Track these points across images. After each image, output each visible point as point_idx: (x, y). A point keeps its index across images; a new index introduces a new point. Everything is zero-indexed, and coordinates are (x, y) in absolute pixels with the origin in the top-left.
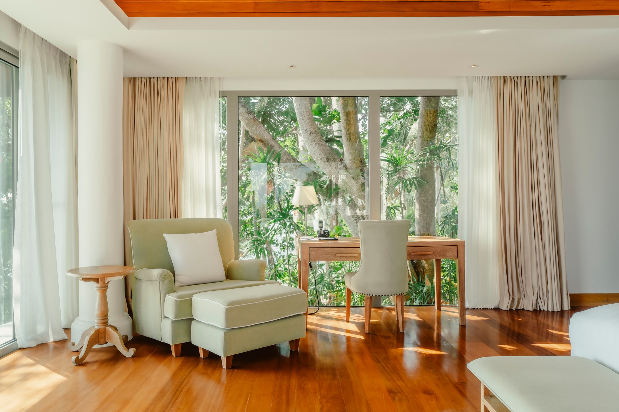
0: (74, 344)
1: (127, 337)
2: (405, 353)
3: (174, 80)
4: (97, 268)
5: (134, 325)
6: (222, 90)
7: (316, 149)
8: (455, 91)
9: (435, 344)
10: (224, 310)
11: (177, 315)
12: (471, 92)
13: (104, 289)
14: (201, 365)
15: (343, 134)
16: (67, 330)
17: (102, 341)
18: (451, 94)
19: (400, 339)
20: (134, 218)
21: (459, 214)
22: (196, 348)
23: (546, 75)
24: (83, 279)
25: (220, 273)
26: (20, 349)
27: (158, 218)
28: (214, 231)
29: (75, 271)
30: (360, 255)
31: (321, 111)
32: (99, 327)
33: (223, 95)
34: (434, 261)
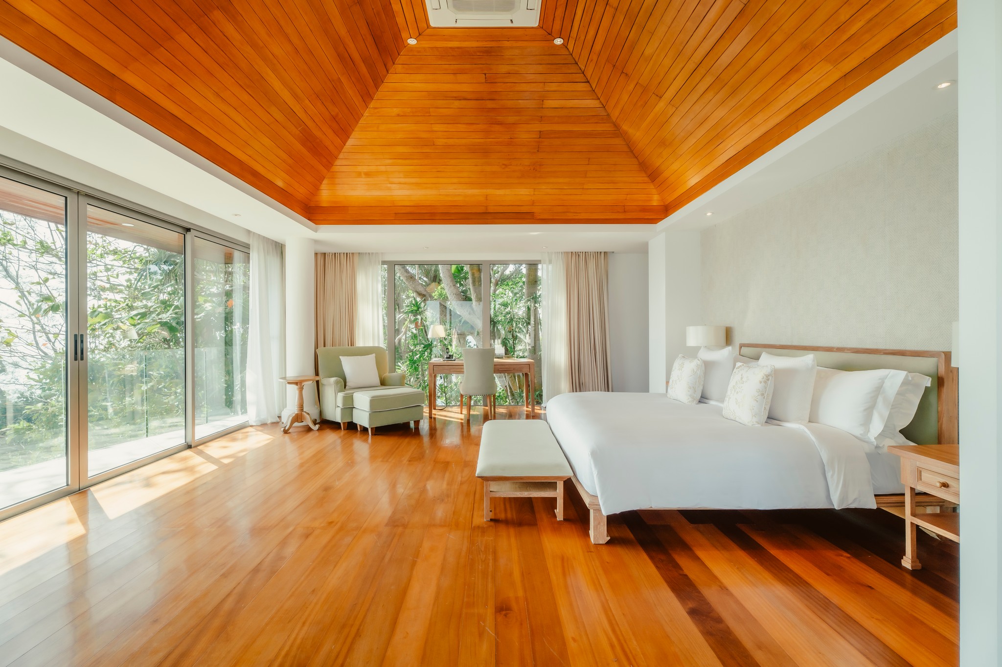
0: (283, 423)
1: (316, 420)
3: (351, 254)
5: (321, 413)
6: (384, 259)
8: (541, 260)
10: (370, 401)
11: (344, 405)
13: (301, 389)
15: (471, 287)
16: (279, 417)
17: (300, 420)
20: (325, 346)
22: (356, 425)
23: (599, 251)
24: (289, 383)
25: (378, 382)
26: (251, 426)
28: (374, 355)
29: (284, 378)
32: (298, 412)
33: (384, 263)
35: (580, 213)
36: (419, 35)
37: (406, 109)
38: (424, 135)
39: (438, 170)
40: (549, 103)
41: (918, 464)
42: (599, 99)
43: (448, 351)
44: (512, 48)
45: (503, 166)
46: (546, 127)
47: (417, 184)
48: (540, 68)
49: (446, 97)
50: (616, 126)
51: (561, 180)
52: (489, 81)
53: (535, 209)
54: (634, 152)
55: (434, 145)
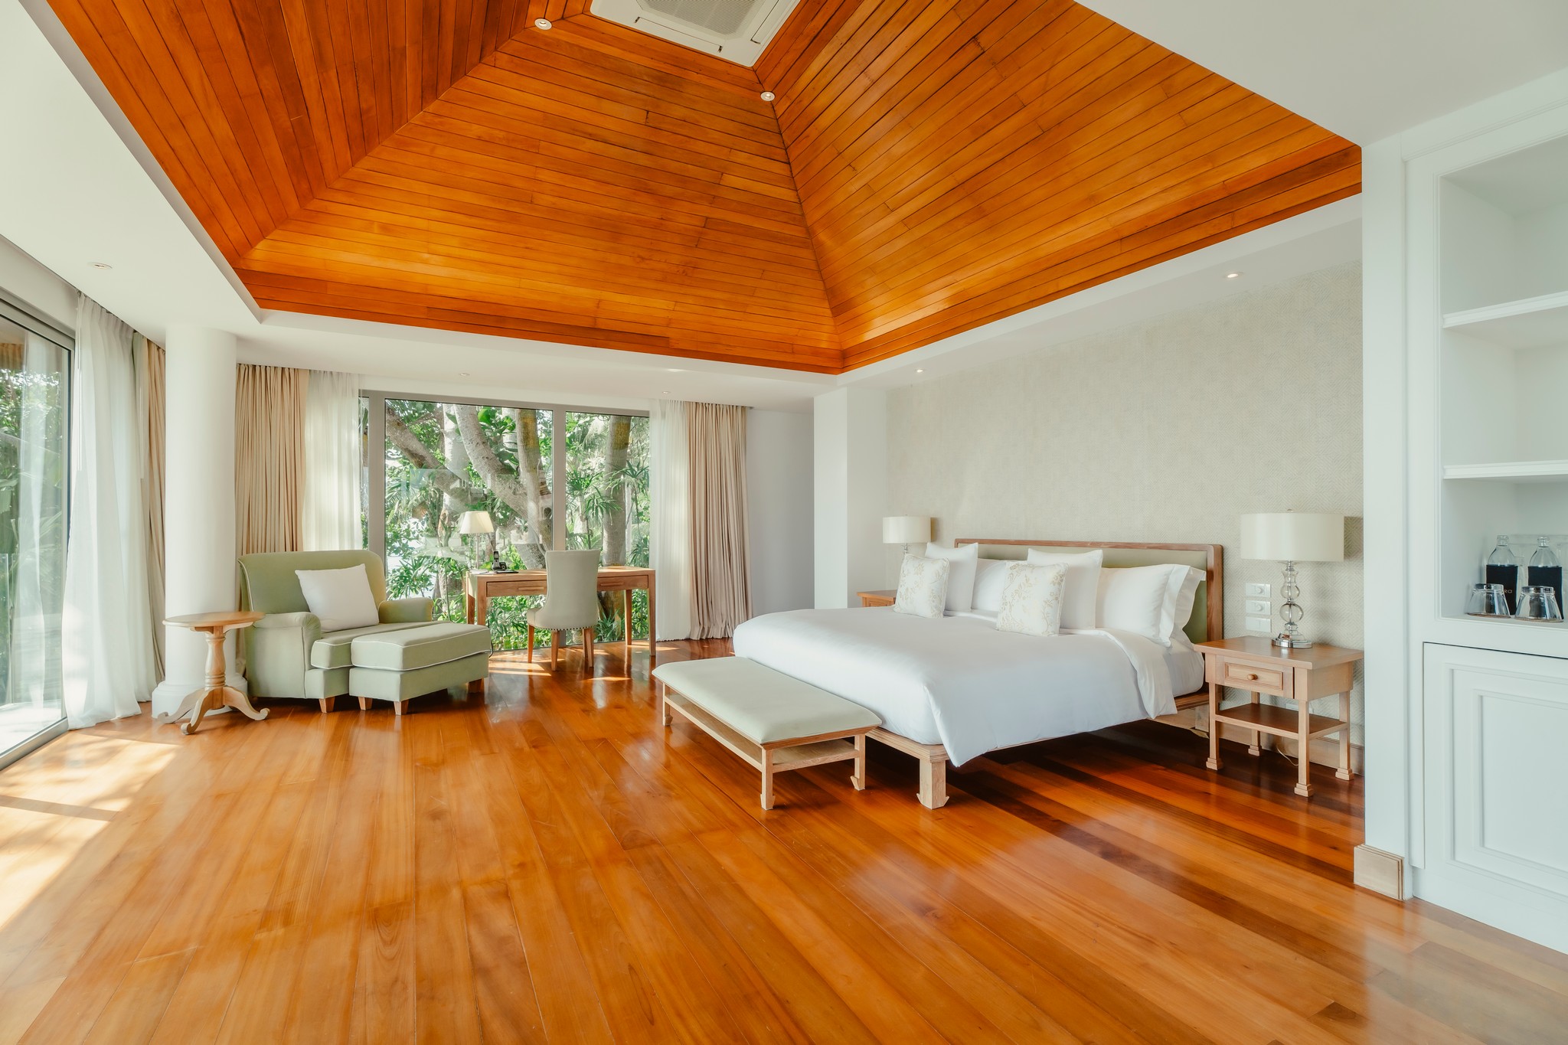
0: (167, 715)
2: (594, 683)
3: (292, 371)
4: (203, 615)
5: (251, 687)
6: (362, 388)
7: (483, 463)
8: (648, 412)
9: (625, 673)
10: (401, 651)
11: (331, 664)
12: (664, 415)
13: (220, 640)
14: (363, 718)
15: (520, 448)
16: (144, 702)
17: (218, 705)
18: (644, 416)
19: (589, 672)
21: (650, 545)
22: (356, 699)
23: (735, 405)
24: (196, 628)
25: (374, 616)
26: (71, 730)
27: (265, 552)
28: (362, 566)
30: (546, 588)
31: (489, 417)
32: (214, 688)
33: (364, 394)
34: (625, 591)
35: (735, 347)
36: (562, 20)
37: (497, 132)
38: (519, 183)
39: (528, 246)
40: (731, 180)
41: (1227, 660)
42: (797, 191)
43: (496, 556)
44: (698, 84)
45: (638, 260)
46: (718, 214)
47: (482, 262)
48: (731, 127)
49: (574, 130)
50: (810, 232)
51: (717, 295)
52: (651, 125)
53: (670, 333)
54: (822, 272)
55: (532, 202)
